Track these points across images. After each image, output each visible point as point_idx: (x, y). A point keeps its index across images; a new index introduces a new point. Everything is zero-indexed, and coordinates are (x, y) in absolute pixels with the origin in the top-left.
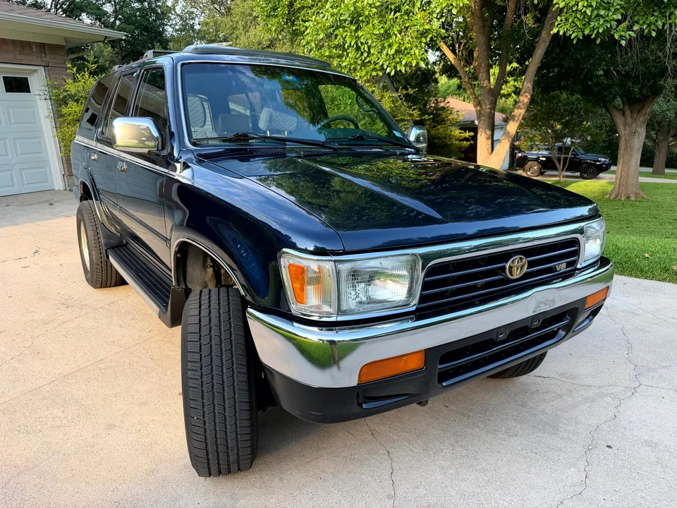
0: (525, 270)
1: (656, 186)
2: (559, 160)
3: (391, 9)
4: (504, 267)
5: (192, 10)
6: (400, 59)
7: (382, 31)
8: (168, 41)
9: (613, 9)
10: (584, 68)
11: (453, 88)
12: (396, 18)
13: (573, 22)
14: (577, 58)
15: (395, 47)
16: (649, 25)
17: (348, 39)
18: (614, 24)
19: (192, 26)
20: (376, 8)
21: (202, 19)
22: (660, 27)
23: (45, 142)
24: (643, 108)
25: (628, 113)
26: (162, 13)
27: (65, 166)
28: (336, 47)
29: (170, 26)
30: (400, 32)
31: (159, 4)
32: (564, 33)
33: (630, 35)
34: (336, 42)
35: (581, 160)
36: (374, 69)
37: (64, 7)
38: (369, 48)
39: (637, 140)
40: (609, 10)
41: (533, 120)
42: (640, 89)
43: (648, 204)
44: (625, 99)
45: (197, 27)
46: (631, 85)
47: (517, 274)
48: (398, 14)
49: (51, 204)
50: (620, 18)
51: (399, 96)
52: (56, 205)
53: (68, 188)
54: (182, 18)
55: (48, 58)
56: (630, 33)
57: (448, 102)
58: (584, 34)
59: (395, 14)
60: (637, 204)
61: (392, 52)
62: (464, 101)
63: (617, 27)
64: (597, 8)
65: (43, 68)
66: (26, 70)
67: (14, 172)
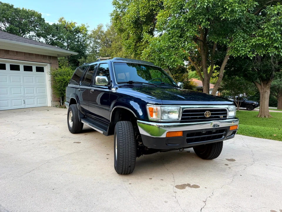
0: (210, 115)
1: (277, 113)
2: (237, 103)
3: (171, 47)
4: (204, 114)
5: (96, 45)
6: (174, 63)
7: (168, 54)
8: (87, 56)
9: (247, 48)
10: (243, 68)
11: (194, 75)
12: (173, 50)
13: (234, 51)
14: (240, 64)
15: (173, 59)
16: (260, 53)
17: (156, 57)
18: (248, 52)
19: (96, 51)
20: (167, 47)
21: (100, 49)
22: (264, 53)
23: (46, 89)
24: (268, 82)
25: (262, 84)
26: (85, 46)
27: (53, 98)
28: (152, 59)
29: (88, 51)
30: (174, 55)
31: (84, 43)
32: (231, 55)
33: (254, 56)
34: (152, 58)
35: (246, 103)
36: (165, 67)
38: (163, 60)
39: (266, 94)
40: (246, 48)
41: (226, 87)
42: (266, 75)
43: (273, 119)
44: (261, 79)
45: (98, 51)
46: (262, 74)
47: (208, 116)
48: (174, 49)
49: (48, 110)
50: (250, 50)
51: (173, 77)
52: (49, 111)
53: (53, 106)
54: (92, 48)
55: (52, 61)
56: (253, 55)
57: (192, 80)
58: (238, 56)
59: (173, 49)
60: (268, 119)
61: (172, 61)
62: (199, 80)
63: (249, 53)
64: (241, 47)
65: (49, 64)
66: (44, 64)
67: (35, 99)
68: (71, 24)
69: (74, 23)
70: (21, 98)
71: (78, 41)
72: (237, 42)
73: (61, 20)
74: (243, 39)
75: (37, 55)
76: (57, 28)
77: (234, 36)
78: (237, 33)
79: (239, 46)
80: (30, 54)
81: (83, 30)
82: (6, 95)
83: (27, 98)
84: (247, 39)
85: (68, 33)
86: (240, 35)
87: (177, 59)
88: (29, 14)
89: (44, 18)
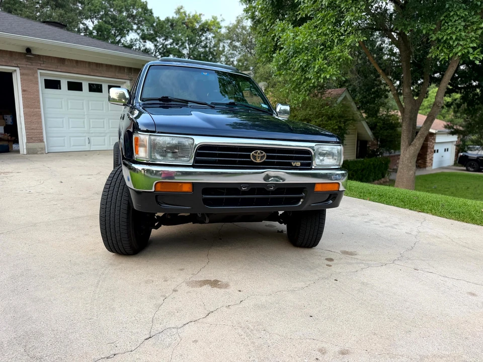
0: (264, 159)
4: (250, 155)
5: (233, 52)
6: (321, 74)
7: (310, 57)
9: (469, 40)
13: (442, 49)
15: (317, 67)
18: (471, 51)
19: (232, 62)
21: (239, 58)
26: (216, 55)
31: (215, 48)
37: (160, 51)
40: (466, 40)
45: (235, 63)
47: (259, 161)
54: (226, 57)
55: (133, 76)
63: (473, 52)
64: (456, 39)
65: (129, 81)
66: (120, 82)
67: (106, 137)
68: (193, 16)
69: (200, 15)
70: (85, 135)
71: (205, 47)
72: (450, 29)
73: (178, 11)
74: (463, 24)
75: (109, 67)
76: (172, 25)
77: (446, 16)
78: (451, 12)
79: (451, 38)
80: (98, 65)
81: (214, 25)
82: (61, 129)
83: (93, 135)
84: (473, 23)
85: (189, 32)
86: (458, 15)
87: (325, 66)
88: (128, 4)
89: (151, 9)
